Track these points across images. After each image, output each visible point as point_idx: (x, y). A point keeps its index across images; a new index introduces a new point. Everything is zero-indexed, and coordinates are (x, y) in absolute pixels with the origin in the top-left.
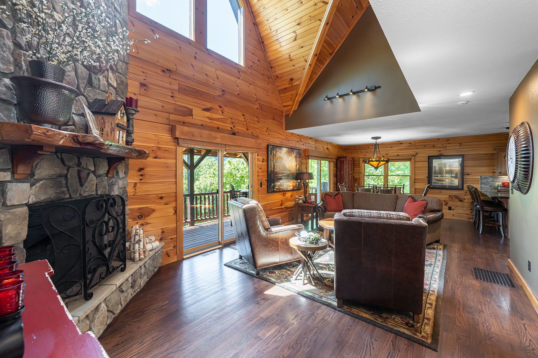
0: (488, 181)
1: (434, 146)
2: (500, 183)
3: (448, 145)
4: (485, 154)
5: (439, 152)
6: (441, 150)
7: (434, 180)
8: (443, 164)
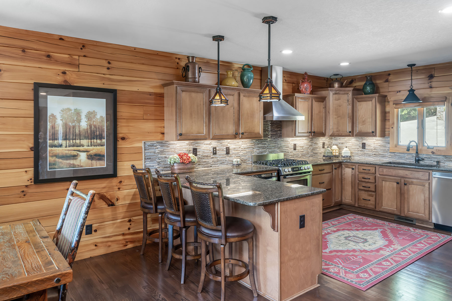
0: (154, 153)
1: (49, 56)
2: (176, 156)
3: (83, 60)
4: (150, 94)
5: (62, 74)
6: (67, 72)
7: (52, 156)
8: (73, 111)
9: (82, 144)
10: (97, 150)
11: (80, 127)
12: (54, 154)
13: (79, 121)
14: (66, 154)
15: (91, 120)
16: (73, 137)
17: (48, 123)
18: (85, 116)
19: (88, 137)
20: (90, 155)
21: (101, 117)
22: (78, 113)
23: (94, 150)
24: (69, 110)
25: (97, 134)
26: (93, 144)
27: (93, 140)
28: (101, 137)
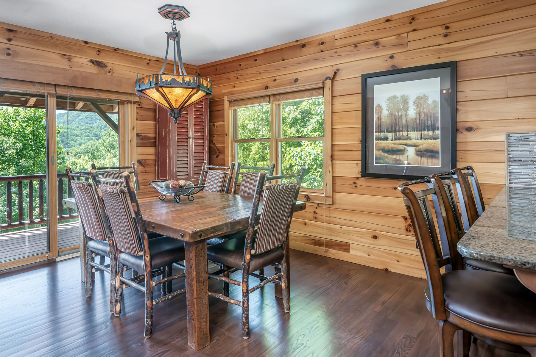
0: (530, 151)
1: (377, 44)
5: (390, 59)
6: (394, 55)
7: (378, 150)
8: (399, 99)
9: (410, 137)
10: (429, 144)
11: (408, 116)
12: (380, 147)
13: (406, 110)
14: (392, 148)
15: (421, 107)
16: (399, 129)
17: (375, 115)
18: (414, 102)
19: (417, 128)
20: (419, 150)
21: (434, 101)
22: (405, 101)
23: (425, 144)
24: (395, 97)
25: (428, 123)
26: (423, 136)
27: (423, 132)
28: (434, 128)
